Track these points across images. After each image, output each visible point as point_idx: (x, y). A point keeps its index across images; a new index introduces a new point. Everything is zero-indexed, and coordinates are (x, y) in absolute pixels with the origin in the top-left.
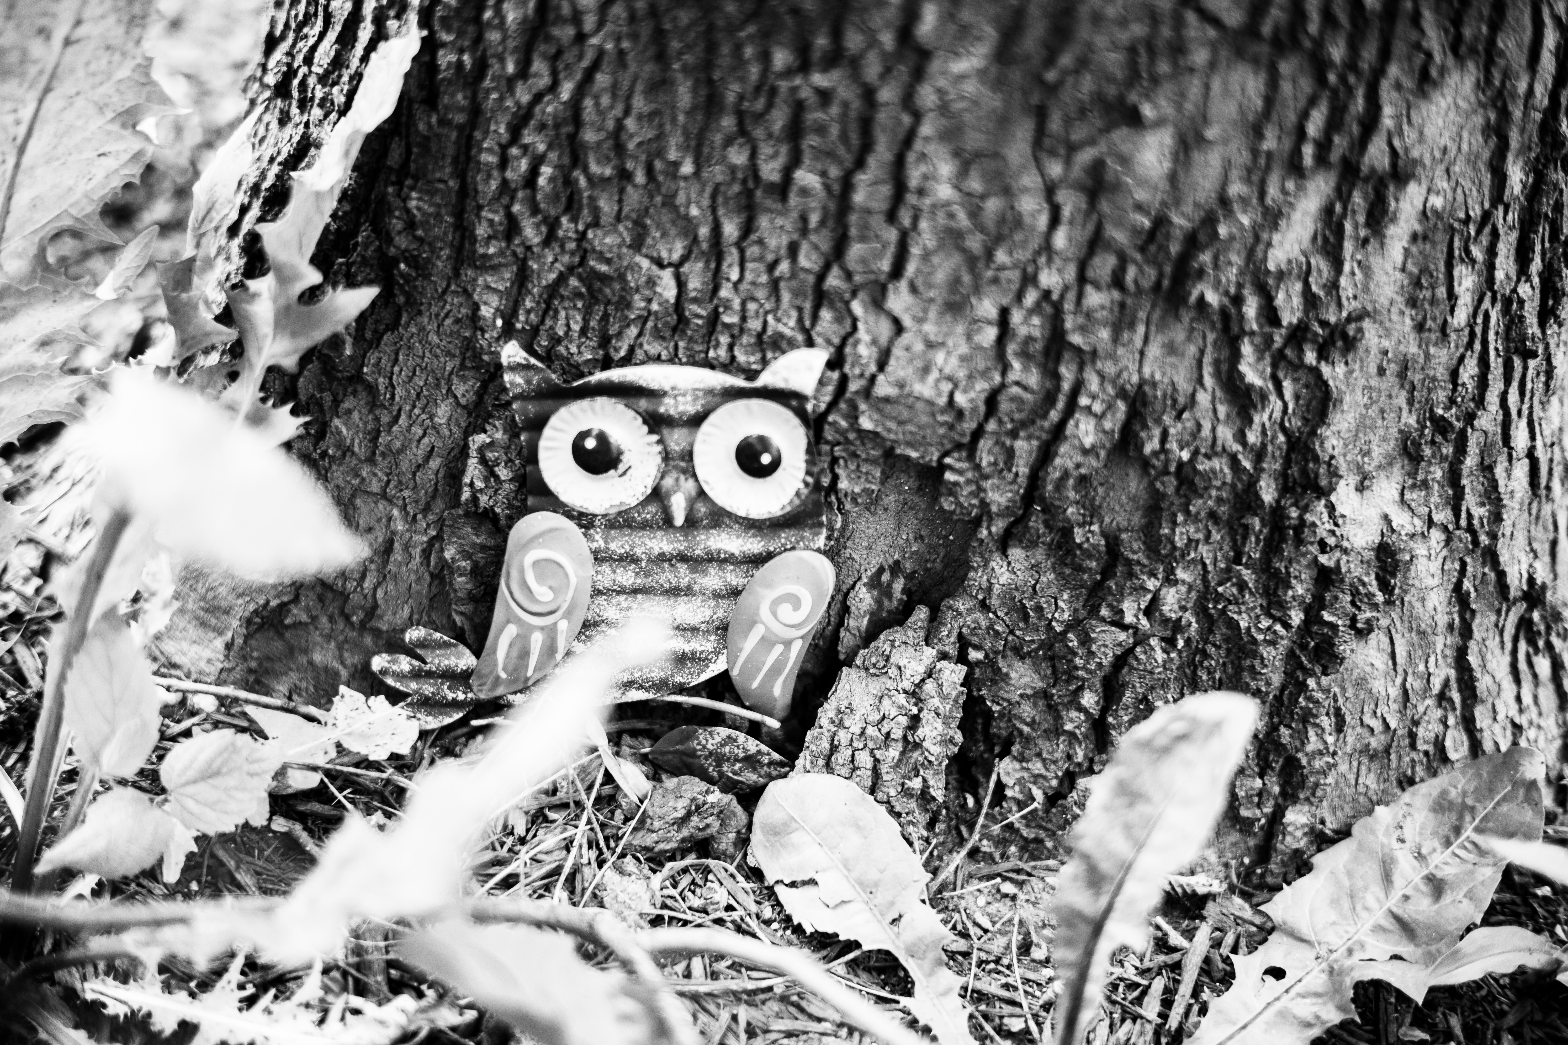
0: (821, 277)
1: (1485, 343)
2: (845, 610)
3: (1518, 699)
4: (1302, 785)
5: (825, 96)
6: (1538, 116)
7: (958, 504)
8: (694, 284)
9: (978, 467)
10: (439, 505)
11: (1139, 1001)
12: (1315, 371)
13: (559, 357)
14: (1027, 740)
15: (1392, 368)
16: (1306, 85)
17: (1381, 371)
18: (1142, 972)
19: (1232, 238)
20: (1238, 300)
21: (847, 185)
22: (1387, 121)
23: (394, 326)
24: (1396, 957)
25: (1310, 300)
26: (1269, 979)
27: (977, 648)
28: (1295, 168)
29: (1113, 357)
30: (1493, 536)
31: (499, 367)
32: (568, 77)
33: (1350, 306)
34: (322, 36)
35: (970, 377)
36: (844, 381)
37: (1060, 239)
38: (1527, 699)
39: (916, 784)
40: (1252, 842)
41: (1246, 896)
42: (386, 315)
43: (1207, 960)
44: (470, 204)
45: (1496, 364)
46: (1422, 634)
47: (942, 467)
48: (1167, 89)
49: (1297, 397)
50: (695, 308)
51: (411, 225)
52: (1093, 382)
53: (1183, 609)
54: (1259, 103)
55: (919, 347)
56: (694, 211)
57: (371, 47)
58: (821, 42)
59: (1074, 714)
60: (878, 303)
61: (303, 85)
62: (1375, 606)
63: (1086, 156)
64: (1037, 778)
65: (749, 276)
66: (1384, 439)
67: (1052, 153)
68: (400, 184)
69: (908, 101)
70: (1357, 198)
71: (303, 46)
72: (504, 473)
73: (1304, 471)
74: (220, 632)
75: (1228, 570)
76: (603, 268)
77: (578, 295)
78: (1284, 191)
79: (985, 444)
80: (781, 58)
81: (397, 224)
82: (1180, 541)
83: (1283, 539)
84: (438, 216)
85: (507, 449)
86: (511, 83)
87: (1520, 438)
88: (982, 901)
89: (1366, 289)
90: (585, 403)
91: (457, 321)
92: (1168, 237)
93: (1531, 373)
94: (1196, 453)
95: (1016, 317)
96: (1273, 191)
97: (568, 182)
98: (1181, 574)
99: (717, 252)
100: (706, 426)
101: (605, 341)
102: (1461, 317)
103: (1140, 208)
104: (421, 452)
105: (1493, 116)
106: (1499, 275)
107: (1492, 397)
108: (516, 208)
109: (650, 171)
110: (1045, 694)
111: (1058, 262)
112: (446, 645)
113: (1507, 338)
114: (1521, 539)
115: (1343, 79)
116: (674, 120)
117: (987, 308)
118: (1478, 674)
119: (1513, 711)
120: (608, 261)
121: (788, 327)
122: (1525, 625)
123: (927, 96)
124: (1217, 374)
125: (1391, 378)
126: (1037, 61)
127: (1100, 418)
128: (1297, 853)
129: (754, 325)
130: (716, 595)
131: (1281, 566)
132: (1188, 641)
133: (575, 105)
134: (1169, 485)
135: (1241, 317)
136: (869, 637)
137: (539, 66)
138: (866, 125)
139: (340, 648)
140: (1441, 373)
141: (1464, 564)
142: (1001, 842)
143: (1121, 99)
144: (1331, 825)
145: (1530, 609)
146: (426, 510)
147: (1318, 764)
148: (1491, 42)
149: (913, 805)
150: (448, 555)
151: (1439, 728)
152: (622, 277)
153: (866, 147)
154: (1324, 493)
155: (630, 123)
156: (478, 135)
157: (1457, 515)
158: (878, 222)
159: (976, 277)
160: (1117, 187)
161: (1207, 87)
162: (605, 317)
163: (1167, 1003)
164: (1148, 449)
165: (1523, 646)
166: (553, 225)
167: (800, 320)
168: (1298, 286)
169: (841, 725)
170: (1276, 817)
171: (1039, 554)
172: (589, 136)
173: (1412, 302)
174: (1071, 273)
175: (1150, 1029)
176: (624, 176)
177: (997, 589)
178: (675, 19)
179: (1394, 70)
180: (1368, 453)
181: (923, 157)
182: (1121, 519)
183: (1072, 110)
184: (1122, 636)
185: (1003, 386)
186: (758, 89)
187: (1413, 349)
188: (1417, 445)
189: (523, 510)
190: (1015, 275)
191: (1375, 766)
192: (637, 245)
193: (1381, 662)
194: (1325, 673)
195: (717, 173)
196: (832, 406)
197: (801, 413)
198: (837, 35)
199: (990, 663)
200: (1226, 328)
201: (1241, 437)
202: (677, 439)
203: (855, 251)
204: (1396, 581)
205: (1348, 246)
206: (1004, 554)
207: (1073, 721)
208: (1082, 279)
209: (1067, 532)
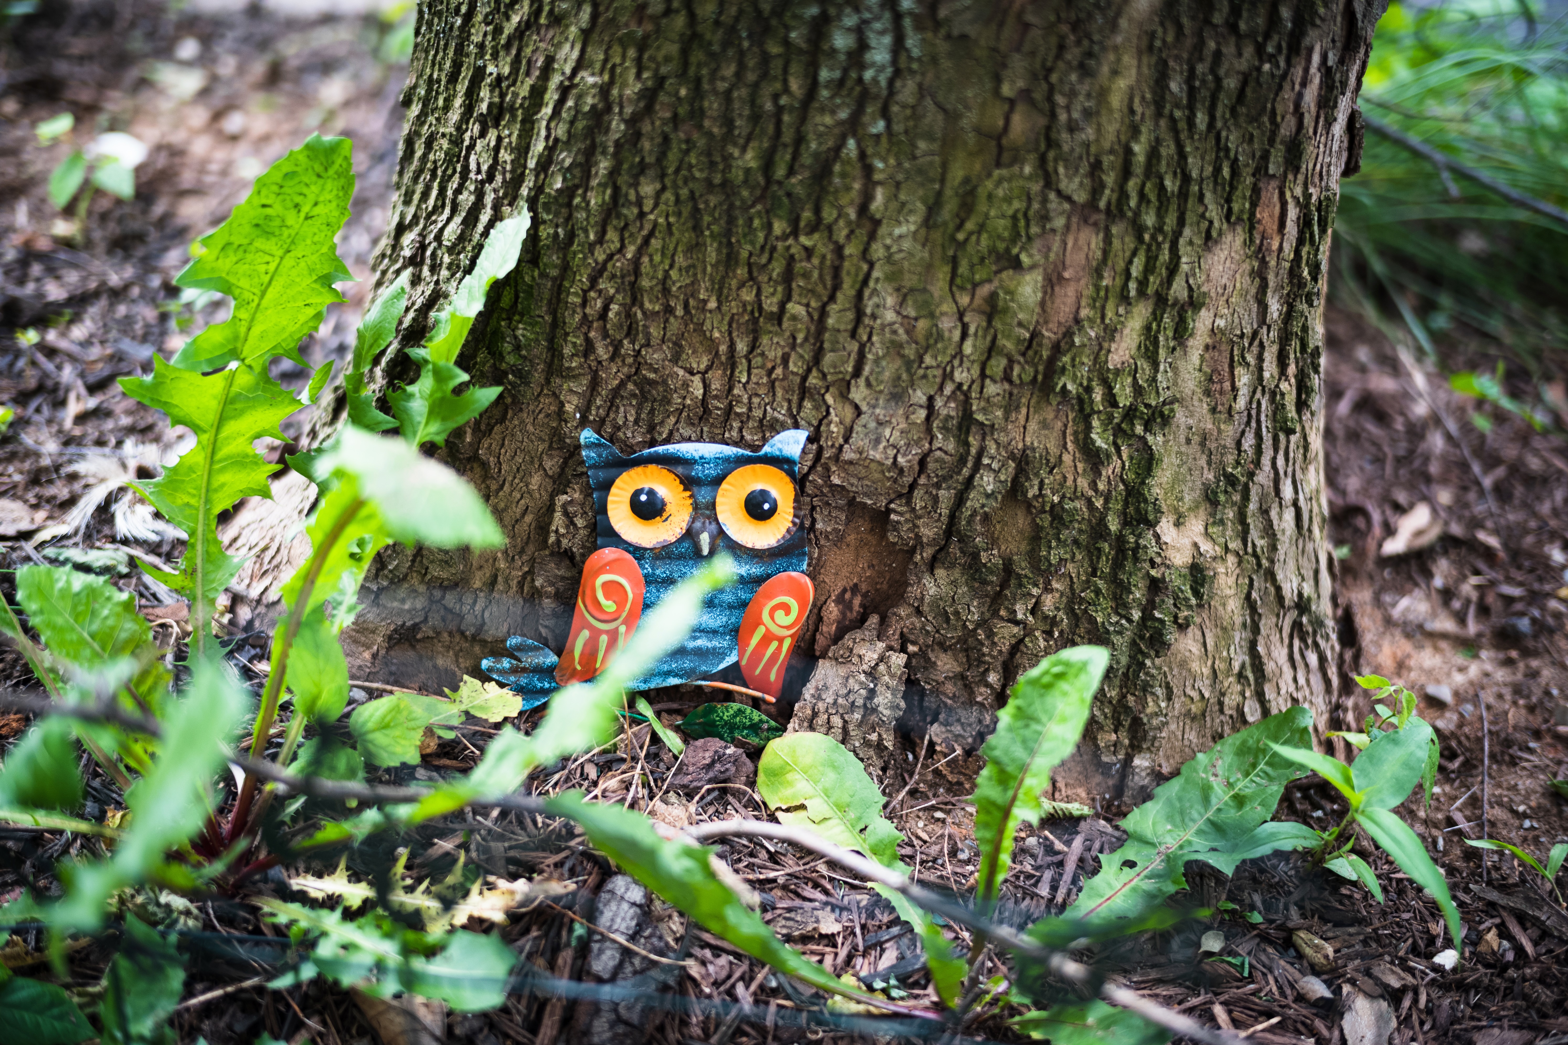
0: (804, 379)
1: (1259, 422)
2: (820, 619)
3: (1295, 680)
4: (1144, 739)
5: (809, 252)
6: (1287, 265)
7: (900, 537)
8: (716, 385)
9: (913, 510)
10: (531, 549)
11: (1035, 885)
12: (1143, 439)
13: (619, 440)
14: (950, 709)
15: (1196, 439)
16: (1130, 242)
17: (1188, 441)
18: (1037, 868)
19: (1083, 346)
20: (1089, 390)
21: (823, 313)
22: (1185, 267)
23: (502, 420)
24: (1214, 850)
25: (1138, 390)
26: (1126, 869)
27: (914, 643)
28: (1124, 298)
29: (1004, 430)
30: (1272, 562)
31: (578, 447)
32: (631, 243)
33: (1164, 395)
34: (449, 220)
35: (908, 445)
36: (820, 450)
37: (968, 348)
38: (1302, 681)
39: (874, 737)
40: (1111, 782)
41: (1108, 820)
42: (497, 413)
43: (1081, 860)
44: (559, 332)
45: (1267, 437)
46: (1224, 629)
47: (888, 511)
48: (1037, 244)
49: (1131, 458)
50: (716, 403)
51: (518, 347)
52: (992, 449)
53: (1058, 609)
54: (1099, 254)
55: (872, 425)
56: (716, 334)
57: (491, 225)
58: (807, 215)
59: (983, 689)
60: (844, 395)
61: (434, 254)
62: (1190, 607)
63: (984, 290)
64: (957, 737)
65: (754, 379)
66: (1192, 489)
67: (962, 288)
68: (509, 319)
69: (865, 253)
70: (1166, 319)
71: (434, 229)
72: (580, 522)
73: (1138, 510)
74: (368, 647)
75: (1088, 581)
76: (652, 376)
77: (634, 396)
78: (1117, 314)
79: (918, 493)
80: (779, 227)
81: (507, 347)
82: (1054, 560)
83: (1125, 558)
84: (537, 340)
85: (582, 505)
86: (592, 246)
87: (1287, 492)
88: (921, 824)
89: (1175, 384)
90: (639, 470)
91: (548, 415)
92: (1040, 345)
93: (1292, 446)
94: (1063, 497)
95: (939, 403)
96: (1110, 314)
97: (629, 315)
98: (1055, 585)
99: (732, 362)
100: (724, 485)
101: (652, 428)
102: (1241, 403)
103: (1020, 324)
104: (519, 511)
105: (1256, 264)
106: (1266, 375)
107: (1266, 461)
108: (592, 334)
109: (686, 306)
110: (962, 677)
111: (966, 364)
112: (536, 649)
113: (1274, 420)
114: (1291, 564)
115: (1153, 237)
116: (704, 271)
117: (919, 396)
118: (1265, 660)
119: (1292, 688)
120: (656, 371)
121: (781, 414)
122: (1297, 625)
123: (878, 251)
124: (1076, 441)
125: (1195, 447)
126: (951, 226)
127: (997, 472)
128: (1143, 788)
129: (757, 413)
130: (731, 607)
131: (1124, 577)
132: (1061, 633)
133: (636, 262)
134: (1045, 520)
135: (1092, 401)
136: (837, 638)
137: (612, 235)
138: (836, 271)
139: (457, 656)
140: (1230, 443)
141: (1251, 581)
142: (933, 786)
143: (1008, 250)
144: (1165, 770)
145: (1301, 615)
146: (522, 552)
147: (1155, 722)
148: (1252, 214)
149: (872, 752)
150: (538, 583)
151: (1239, 699)
152: (664, 382)
153: (837, 286)
154: (1152, 524)
155: (674, 274)
156: (566, 284)
157: (1245, 544)
158: (844, 338)
159: (911, 375)
160: (1006, 310)
161: (1064, 243)
162: (652, 411)
163: (1054, 888)
164: (1030, 495)
165: (1297, 643)
166: (617, 346)
167: (789, 409)
168: (1130, 380)
169: (819, 698)
170: (1127, 762)
171: (957, 573)
172: (645, 283)
173: (1208, 393)
174: (976, 372)
175: (1043, 903)
176: (669, 310)
177: (927, 599)
178: (706, 203)
179: (1187, 232)
180: (1181, 499)
181: (875, 292)
182: (1013, 547)
183: (975, 260)
184: (1016, 630)
185: (931, 450)
186: (763, 248)
187: (1210, 426)
188: (1215, 493)
189: (595, 548)
190: (938, 372)
191: (1196, 725)
192: (676, 359)
193: (1195, 649)
194: (1157, 656)
195: (734, 307)
196: (812, 468)
197: (791, 474)
198: (817, 211)
199: (923, 653)
200: (1081, 410)
201: (1094, 485)
202: (703, 496)
203: (828, 358)
204: (1204, 590)
205: (1162, 353)
206: (932, 573)
207: (982, 694)
208: (983, 375)
209: (976, 556)
